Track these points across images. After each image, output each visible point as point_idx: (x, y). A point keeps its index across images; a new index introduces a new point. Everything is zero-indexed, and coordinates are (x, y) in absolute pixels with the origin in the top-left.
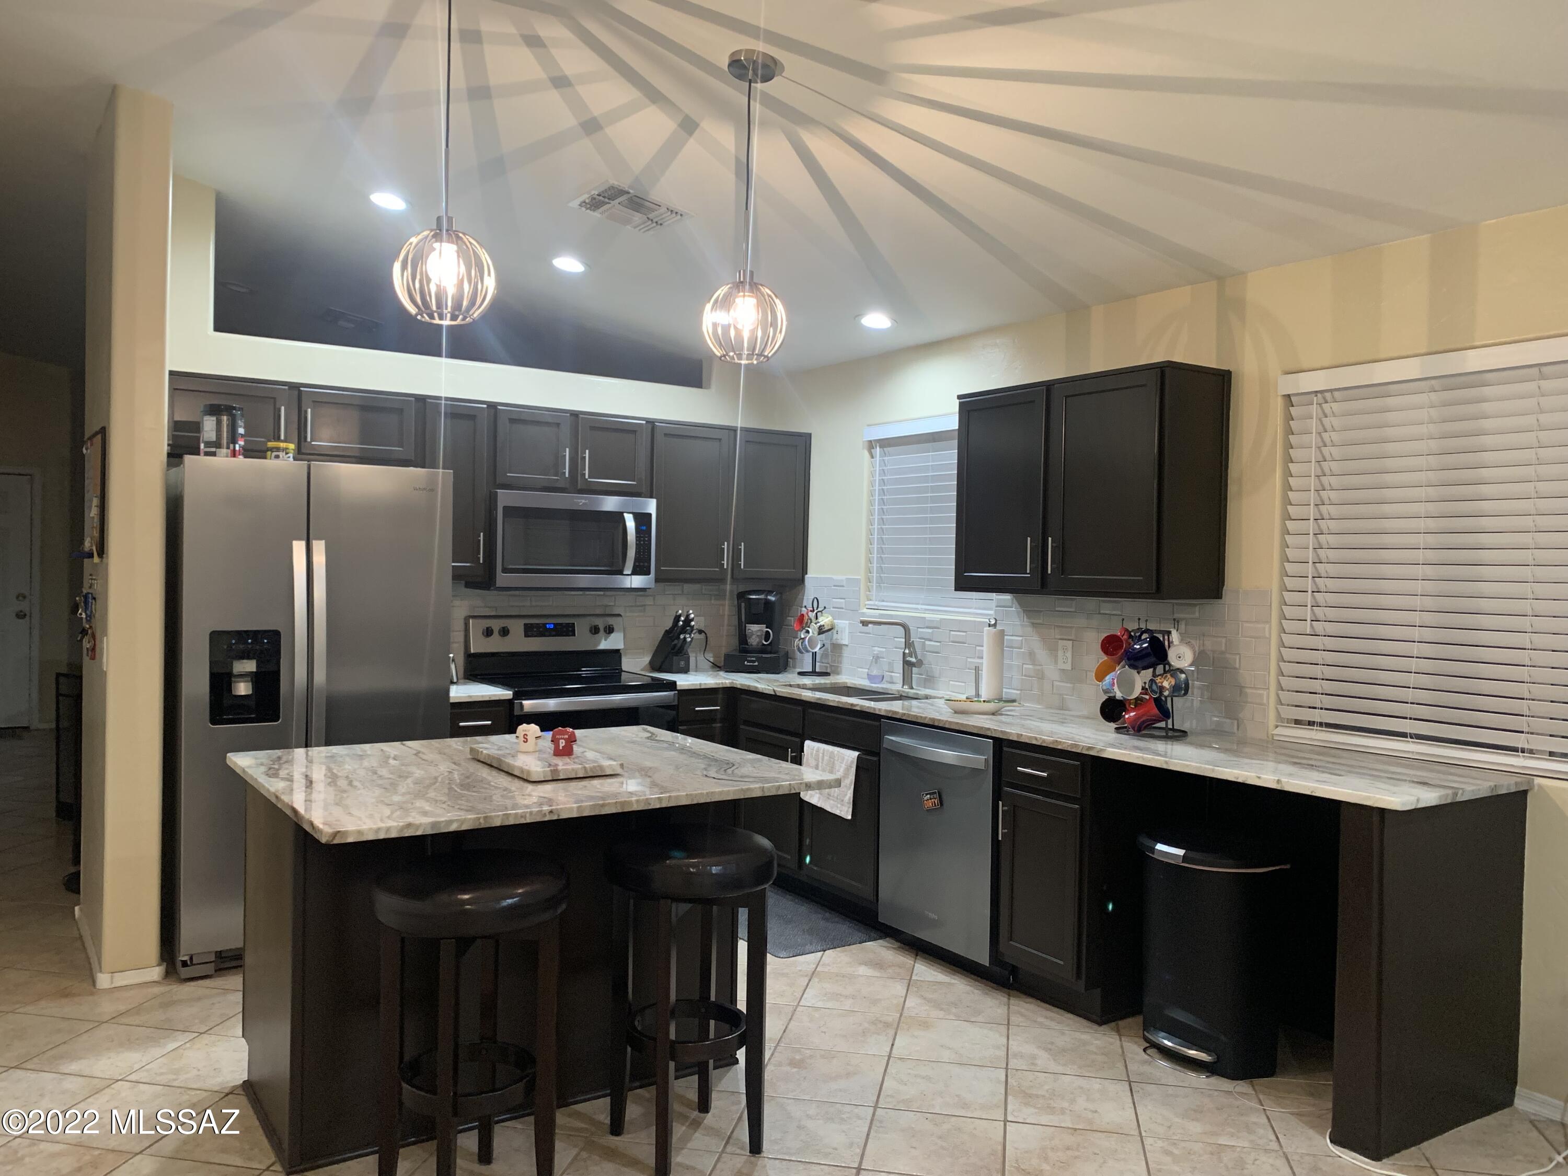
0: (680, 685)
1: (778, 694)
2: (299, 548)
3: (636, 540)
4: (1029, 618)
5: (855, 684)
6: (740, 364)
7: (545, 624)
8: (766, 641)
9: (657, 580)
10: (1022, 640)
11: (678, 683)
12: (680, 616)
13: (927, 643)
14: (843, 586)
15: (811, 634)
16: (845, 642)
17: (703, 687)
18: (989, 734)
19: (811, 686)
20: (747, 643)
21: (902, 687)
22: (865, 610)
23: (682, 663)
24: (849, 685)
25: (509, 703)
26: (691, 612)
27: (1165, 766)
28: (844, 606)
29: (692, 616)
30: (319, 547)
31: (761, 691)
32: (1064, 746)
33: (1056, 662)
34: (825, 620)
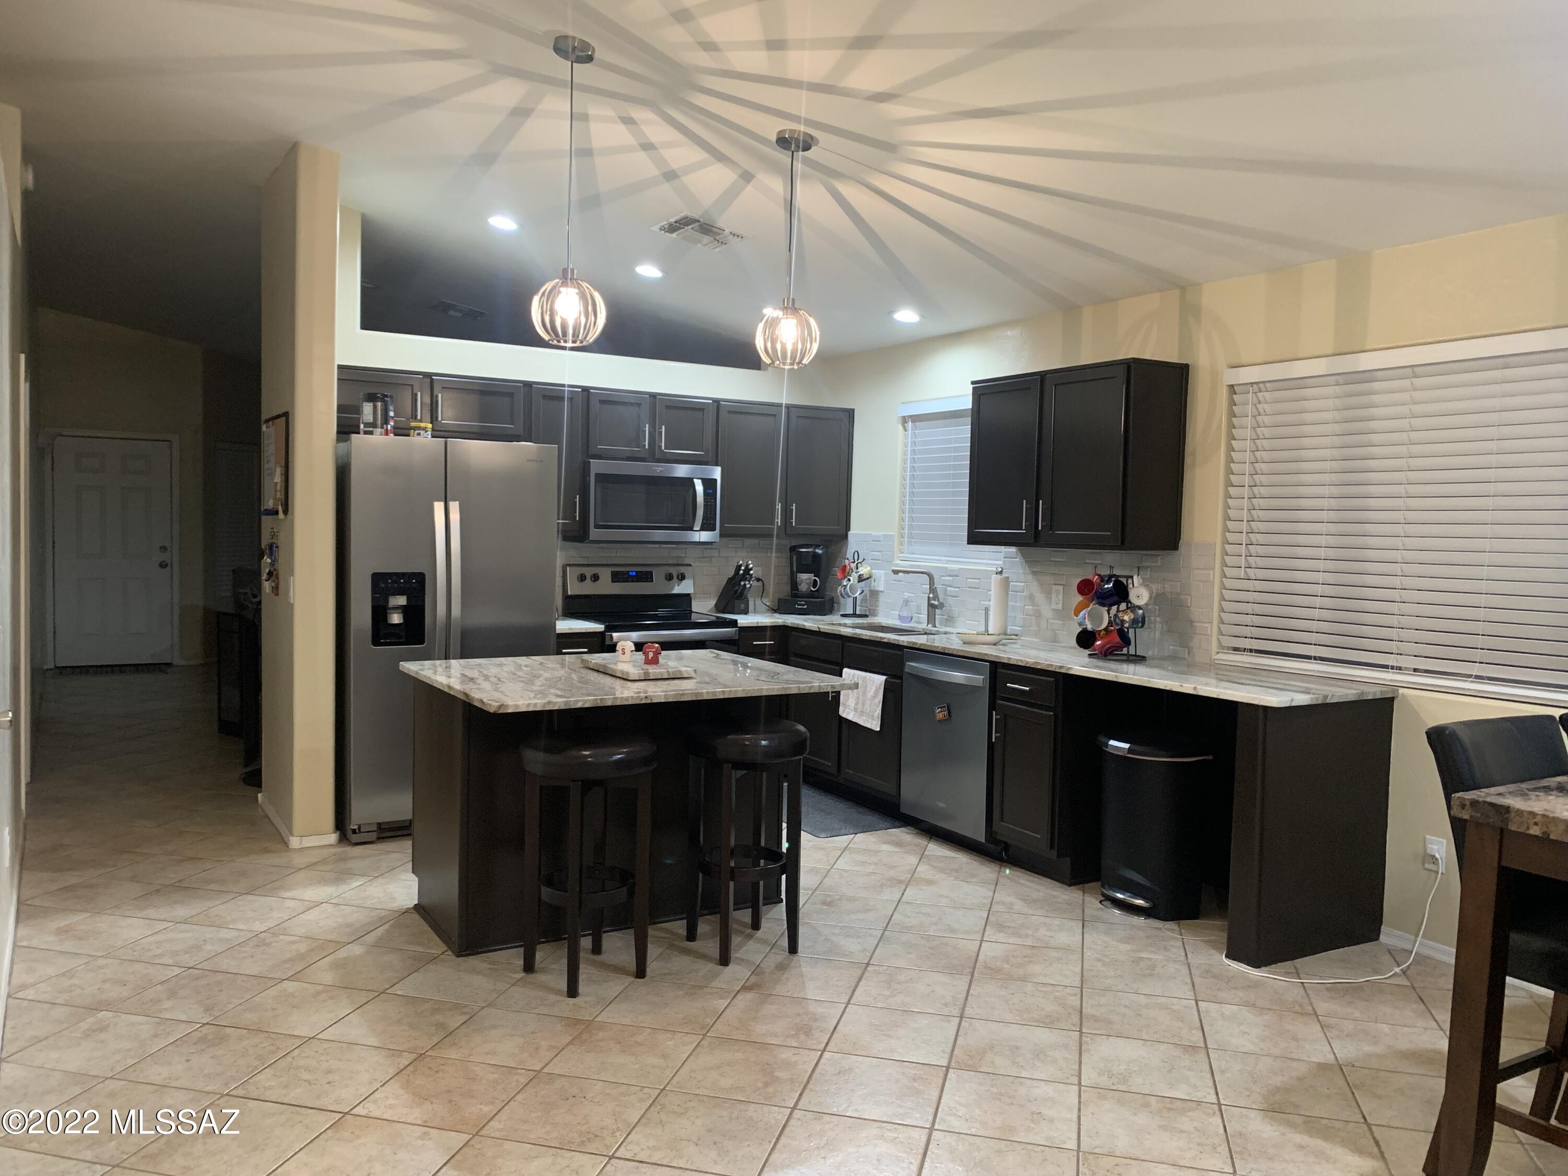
0: (741, 623)
1: (822, 630)
2: (439, 507)
3: (704, 501)
4: (1029, 567)
5: (888, 624)
6: (784, 369)
7: (628, 572)
8: (814, 588)
9: (721, 536)
10: (1024, 586)
11: (739, 621)
12: (741, 566)
13: (948, 588)
14: (880, 541)
15: (852, 582)
16: (881, 589)
17: (759, 625)
18: (986, 658)
19: (851, 625)
20: (797, 590)
21: (927, 626)
22: (898, 562)
23: (743, 606)
24: (883, 625)
25: (602, 634)
26: (750, 562)
27: (1115, 680)
28: (880, 558)
29: (751, 566)
30: (454, 507)
31: (808, 628)
32: (1042, 666)
33: (1050, 603)
34: (864, 570)
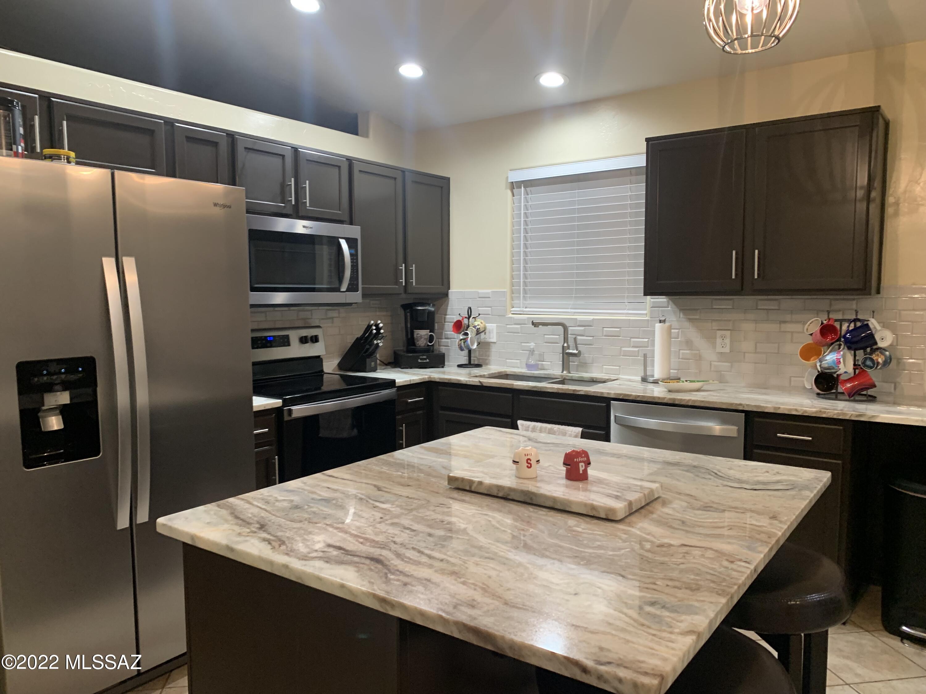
1: (484, 385)
2: (109, 264)
4: (684, 314)
7: (266, 337)
8: (430, 343)
9: (364, 296)
11: (397, 381)
12: (372, 325)
14: (489, 298)
15: (470, 336)
17: (412, 383)
18: (741, 408)
21: (562, 372)
22: (511, 315)
23: (373, 364)
24: (508, 373)
25: (278, 411)
26: (380, 322)
28: (490, 314)
30: (129, 264)
32: (829, 414)
33: (714, 347)
34: (478, 323)
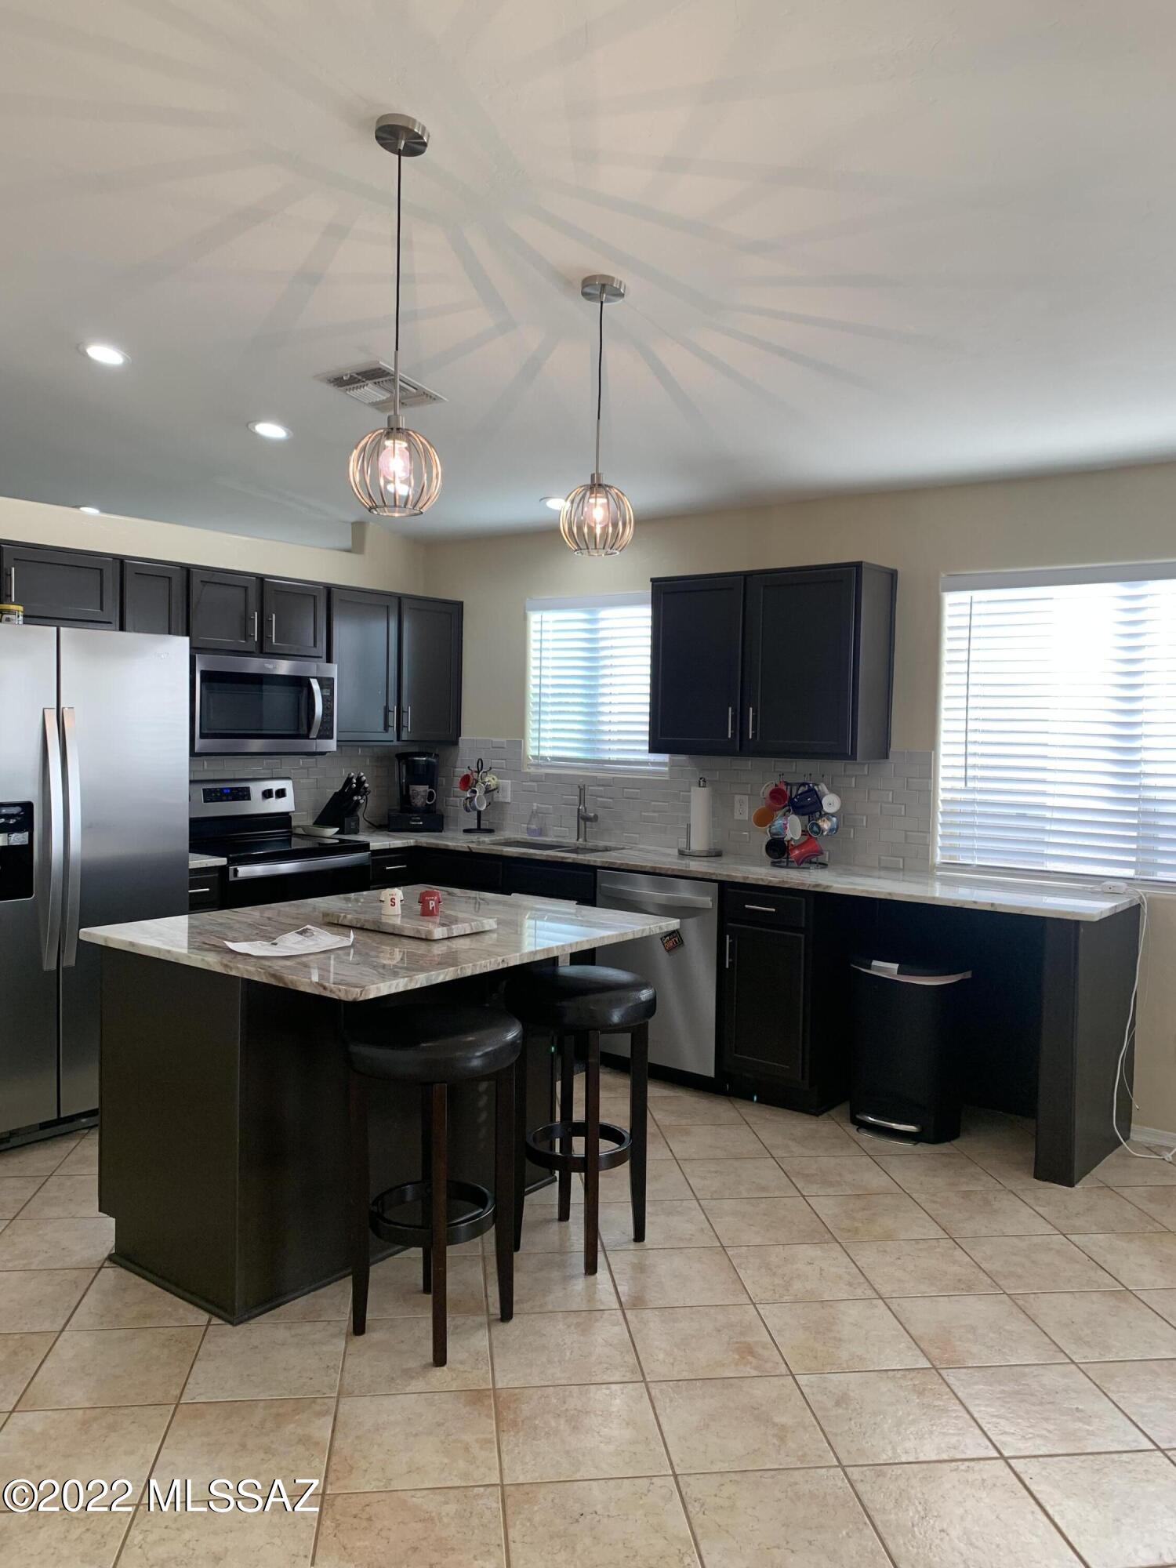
0: (373, 846)
5: (528, 839)
7: (222, 789)
8: (429, 801)
9: (340, 744)
12: (352, 778)
14: (504, 748)
15: (478, 794)
16: (509, 800)
17: (392, 847)
18: (714, 877)
19: (489, 842)
20: (413, 804)
21: (578, 840)
22: (528, 770)
23: (353, 824)
25: (223, 870)
26: (362, 774)
28: (505, 767)
29: (364, 778)
32: (791, 884)
34: (491, 780)
